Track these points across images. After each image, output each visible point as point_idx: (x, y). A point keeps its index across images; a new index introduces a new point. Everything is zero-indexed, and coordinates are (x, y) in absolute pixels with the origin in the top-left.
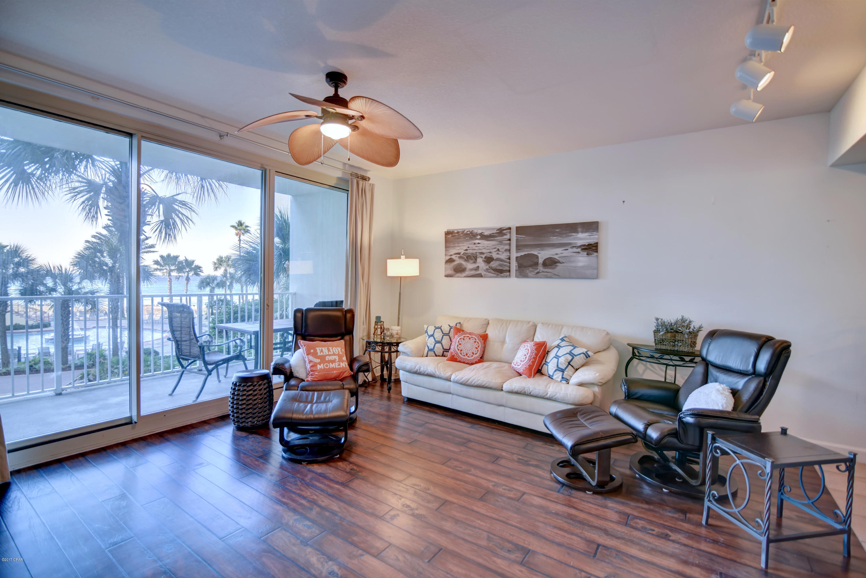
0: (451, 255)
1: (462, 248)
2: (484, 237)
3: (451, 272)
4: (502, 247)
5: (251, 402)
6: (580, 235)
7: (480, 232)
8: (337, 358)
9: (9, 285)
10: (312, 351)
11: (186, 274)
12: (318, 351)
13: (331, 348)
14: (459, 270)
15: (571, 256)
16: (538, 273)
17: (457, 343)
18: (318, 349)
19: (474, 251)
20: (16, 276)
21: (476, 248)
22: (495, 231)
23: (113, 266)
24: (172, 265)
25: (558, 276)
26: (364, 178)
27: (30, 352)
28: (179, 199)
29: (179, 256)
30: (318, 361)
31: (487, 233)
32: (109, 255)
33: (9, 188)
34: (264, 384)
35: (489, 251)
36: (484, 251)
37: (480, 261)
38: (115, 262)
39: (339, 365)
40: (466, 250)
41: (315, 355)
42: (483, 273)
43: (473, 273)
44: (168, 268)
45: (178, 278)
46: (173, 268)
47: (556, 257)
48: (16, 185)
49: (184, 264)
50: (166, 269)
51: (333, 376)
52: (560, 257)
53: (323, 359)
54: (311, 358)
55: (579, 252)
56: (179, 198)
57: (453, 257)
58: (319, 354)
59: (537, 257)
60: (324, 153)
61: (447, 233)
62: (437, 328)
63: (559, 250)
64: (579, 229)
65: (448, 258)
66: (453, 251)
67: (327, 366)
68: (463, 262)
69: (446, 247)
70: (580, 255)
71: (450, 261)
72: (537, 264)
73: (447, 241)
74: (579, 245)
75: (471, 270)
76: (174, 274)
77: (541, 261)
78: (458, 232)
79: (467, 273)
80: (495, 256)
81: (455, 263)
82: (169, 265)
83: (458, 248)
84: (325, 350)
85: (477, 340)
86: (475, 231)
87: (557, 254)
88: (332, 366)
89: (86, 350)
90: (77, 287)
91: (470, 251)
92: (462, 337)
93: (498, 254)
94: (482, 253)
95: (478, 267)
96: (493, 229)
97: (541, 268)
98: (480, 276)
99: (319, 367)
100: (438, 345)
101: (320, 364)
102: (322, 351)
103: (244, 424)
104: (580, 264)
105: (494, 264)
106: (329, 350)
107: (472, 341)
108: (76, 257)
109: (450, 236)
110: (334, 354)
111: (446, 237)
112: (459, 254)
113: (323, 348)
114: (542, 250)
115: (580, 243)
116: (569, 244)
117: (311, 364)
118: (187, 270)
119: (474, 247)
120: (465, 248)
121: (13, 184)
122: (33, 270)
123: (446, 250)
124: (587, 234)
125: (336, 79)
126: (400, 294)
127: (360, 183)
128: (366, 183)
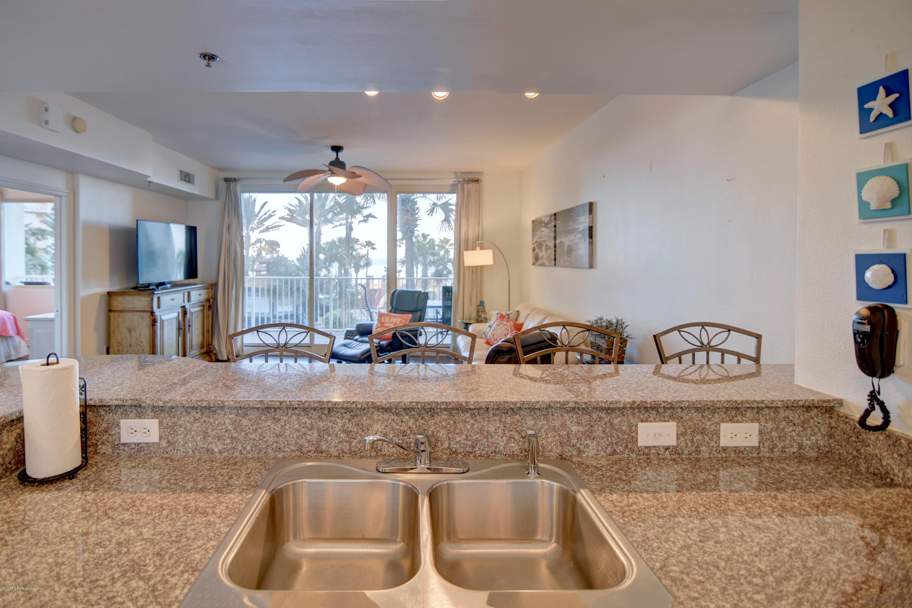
0: (534, 244)
2: (546, 225)
3: (533, 261)
4: (551, 234)
7: (543, 219)
12: (383, 319)
14: (537, 259)
15: (578, 243)
16: (565, 261)
17: (494, 329)
19: (542, 239)
21: (542, 236)
22: (549, 218)
25: (572, 266)
26: (474, 181)
30: (380, 325)
31: (546, 220)
35: (546, 239)
37: (544, 248)
40: (539, 238)
42: (545, 262)
47: (571, 244)
52: (573, 244)
54: (377, 323)
55: (580, 238)
58: (382, 321)
59: (564, 245)
61: (533, 222)
62: (496, 314)
63: (572, 237)
64: (581, 213)
65: (533, 246)
69: (533, 236)
70: (581, 241)
71: (534, 250)
72: (564, 252)
73: (533, 229)
74: (581, 230)
75: (542, 259)
77: (565, 249)
78: (536, 221)
79: (541, 262)
80: (549, 244)
81: (536, 252)
83: (536, 237)
85: (509, 328)
87: (572, 241)
92: (499, 323)
93: (550, 242)
94: (544, 241)
95: (543, 255)
96: (546, 216)
97: (565, 257)
98: (544, 265)
99: (378, 329)
104: (581, 252)
105: (548, 252)
106: (390, 319)
111: (533, 225)
112: (538, 242)
114: (566, 237)
115: (581, 228)
116: (577, 229)
117: (376, 327)
120: (539, 236)
123: (533, 239)
124: (583, 218)
125: (337, 149)
126: (509, 281)
127: (466, 186)
128: (473, 186)
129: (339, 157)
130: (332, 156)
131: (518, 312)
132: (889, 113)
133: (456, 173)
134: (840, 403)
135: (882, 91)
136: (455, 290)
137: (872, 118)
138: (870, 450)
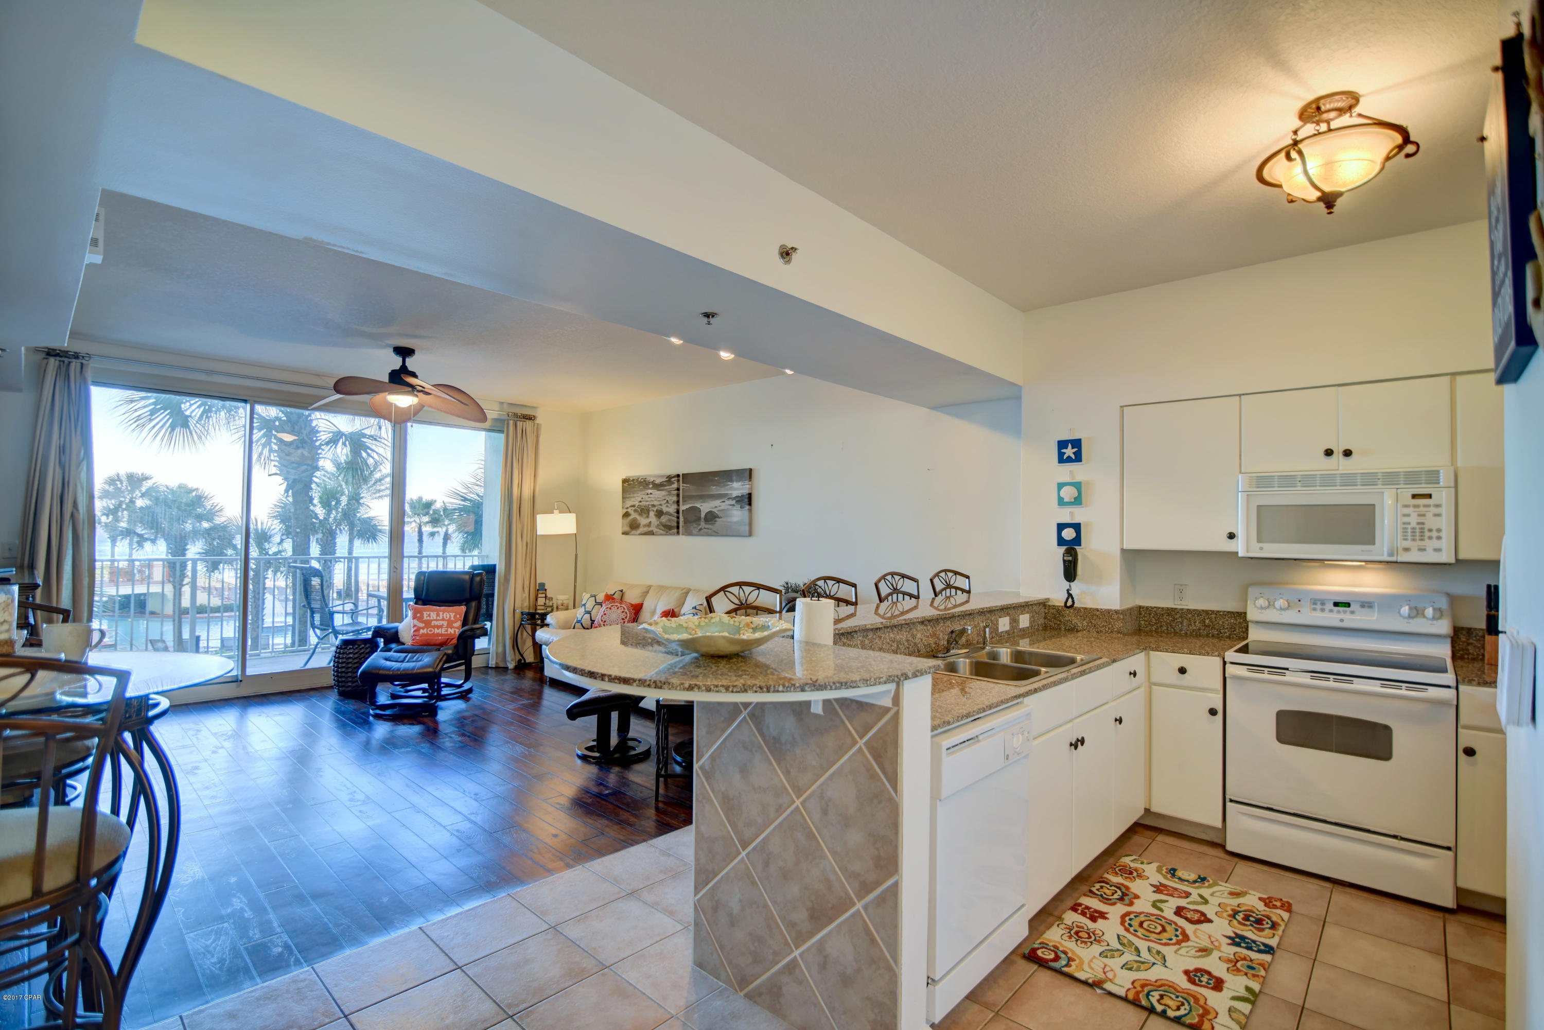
0: (627, 508)
1: (637, 498)
2: (658, 486)
3: (627, 529)
4: (671, 498)
5: (350, 665)
6: (736, 485)
7: (652, 479)
8: (445, 623)
9: (188, 547)
10: (418, 615)
11: (444, 529)
12: (425, 616)
13: (441, 613)
14: (634, 526)
15: (728, 510)
16: (701, 529)
17: (602, 613)
18: (425, 613)
19: (647, 503)
20: (196, 534)
21: (649, 499)
22: (664, 479)
23: (326, 519)
24: (425, 515)
25: (716, 534)
26: (530, 418)
27: (210, 645)
28: (369, 434)
29: (435, 501)
30: (422, 625)
31: (658, 481)
32: (321, 503)
33: (164, 435)
34: (367, 648)
35: (659, 503)
36: (656, 503)
37: (652, 514)
38: (328, 514)
39: (447, 631)
40: (640, 502)
41: (421, 619)
42: (655, 530)
43: (646, 529)
44: (418, 521)
45: (432, 534)
46: (426, 519)
47: (715, 510)
48: (173, 430)
49: (442, 513)
50: (415, 521)
51: (438, 642)
52: (718, 511)
53: (428, 624)
54: (416, 622)
55: (734, 505)
56: (367, 432)
57: (629, 510)
58: (425, 618)
59: (700, 510)
60: (414, 416)
61: (625, 481)
62: (591, 596)
63: (717, 503)
64: (734, 478)
65: (625, 511)
66: (629, 503)
67: (431, 631)
68: (638, 517)
69: (623, 498)
70: (735, 508)
71: (626, 515)
72: (699, 518)
73: (624, 491)
74: (734, 496)
75: (645, 526)
76: (427, 529)
77: (703, 515)
78: (633, 480)
79: (641, 530)
80: (665, 509)
81: (631, 518)
82: (419, 515)
83: (633, 499)
84: (433, 615)
85: (626, 610)
86: (648, 479)
87: (716, 507)
88: (436, 631)
89: (285, 643)
90: (277, 550)
91: (643, 503)
92: (609, 606)
93: (667, 506)
94: (654, 506)
95: (650, 522)
96: (662, 476)
97: (703, 524)
98: (651, 533)
99: (422, 631)
100: (587, 616)
101: (423, 628)
102: (429, 615)
103: (344, 689)
104: (735, 519)
105: (664, 519)
106: (438, 615)
107: (620, 610)
108: (275, 505)
109: (626, 485)
110: (443, 619)
111: (623, 486)
112: (634, 506)
113: (432, 613)
114: (704, 502)
115: (735, 493)
116: (726, 495)
117: (415, 628)
118: (446, 523)
119: (646, 497)
120: (639, 499)
121: (169, 429)
122: (219, 525)
123: (623, 502)
124: (740, 483)
125: (404, 352)
126: (576, 555)
127: (520, 424)
128: (529, 424)
129: (407, 364)
130: (396, 362)
131: (622, 591)
132: (1073, 457)
133: (502, 403)
134: (1048, 600)
135: (1070, 446)
136: (500, 570)
137: (1065, 457)
138: (1067, 618)
